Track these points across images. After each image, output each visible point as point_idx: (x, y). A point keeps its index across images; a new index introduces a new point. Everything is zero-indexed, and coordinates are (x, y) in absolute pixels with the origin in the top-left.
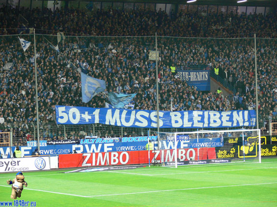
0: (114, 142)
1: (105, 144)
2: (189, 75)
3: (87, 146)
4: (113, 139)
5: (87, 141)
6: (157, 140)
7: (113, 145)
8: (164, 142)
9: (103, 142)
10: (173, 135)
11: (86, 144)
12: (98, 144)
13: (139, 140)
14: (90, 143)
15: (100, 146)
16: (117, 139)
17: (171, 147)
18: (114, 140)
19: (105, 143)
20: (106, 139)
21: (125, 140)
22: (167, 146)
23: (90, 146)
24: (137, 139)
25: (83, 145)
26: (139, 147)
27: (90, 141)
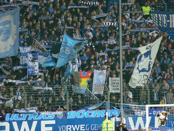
0: (56, 118)
1: (42, 122)
2: (168, 18)
3: (15, 124)
4: (54, 113)
5: (15, 117)
6: (120, 116)
7: (53, 122)
8: (131, 119)
9: (39, 118)
10: (144, 109)
11: (14, 121)
12: (33, 120)
13: (93, 116)
14: (20, 119)
15: (35, 124)
16: (60, 113)
17: (140, 127)
18: (56, 115)
19: (42, 120)
20: (44, 114)
21: (72, 114)
22: (135, 124)
23: (20, 124)
24: (90, 114)
25: (10, 122)
26: (93, 126)
27: (19, 117)
